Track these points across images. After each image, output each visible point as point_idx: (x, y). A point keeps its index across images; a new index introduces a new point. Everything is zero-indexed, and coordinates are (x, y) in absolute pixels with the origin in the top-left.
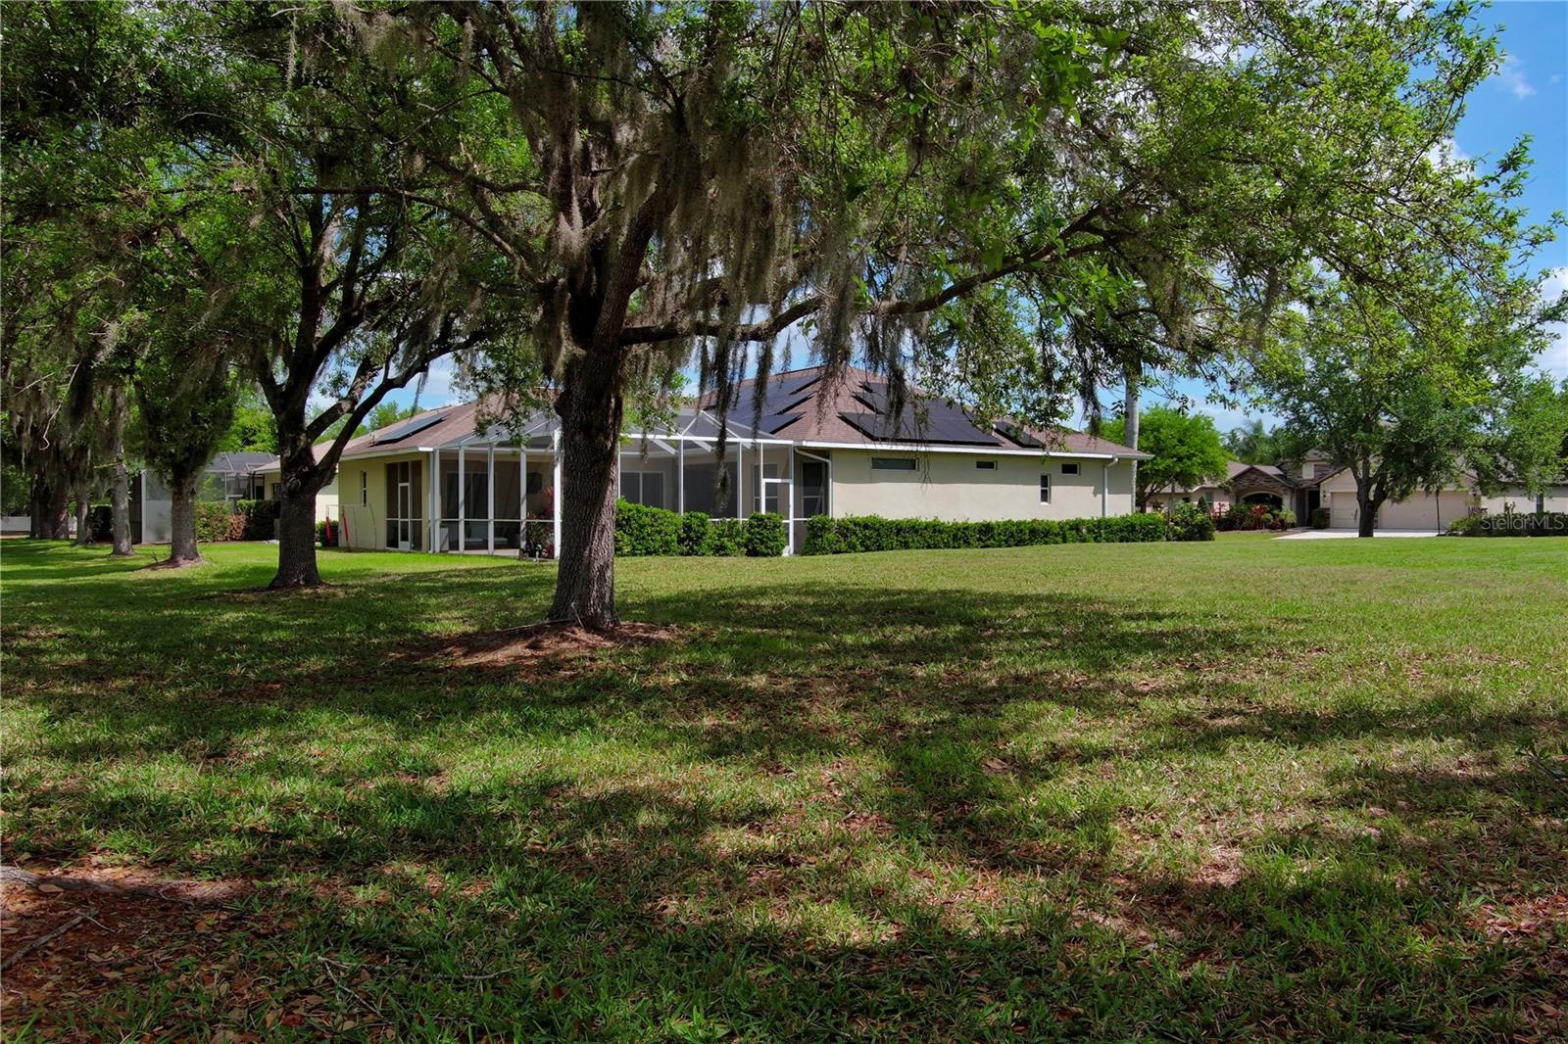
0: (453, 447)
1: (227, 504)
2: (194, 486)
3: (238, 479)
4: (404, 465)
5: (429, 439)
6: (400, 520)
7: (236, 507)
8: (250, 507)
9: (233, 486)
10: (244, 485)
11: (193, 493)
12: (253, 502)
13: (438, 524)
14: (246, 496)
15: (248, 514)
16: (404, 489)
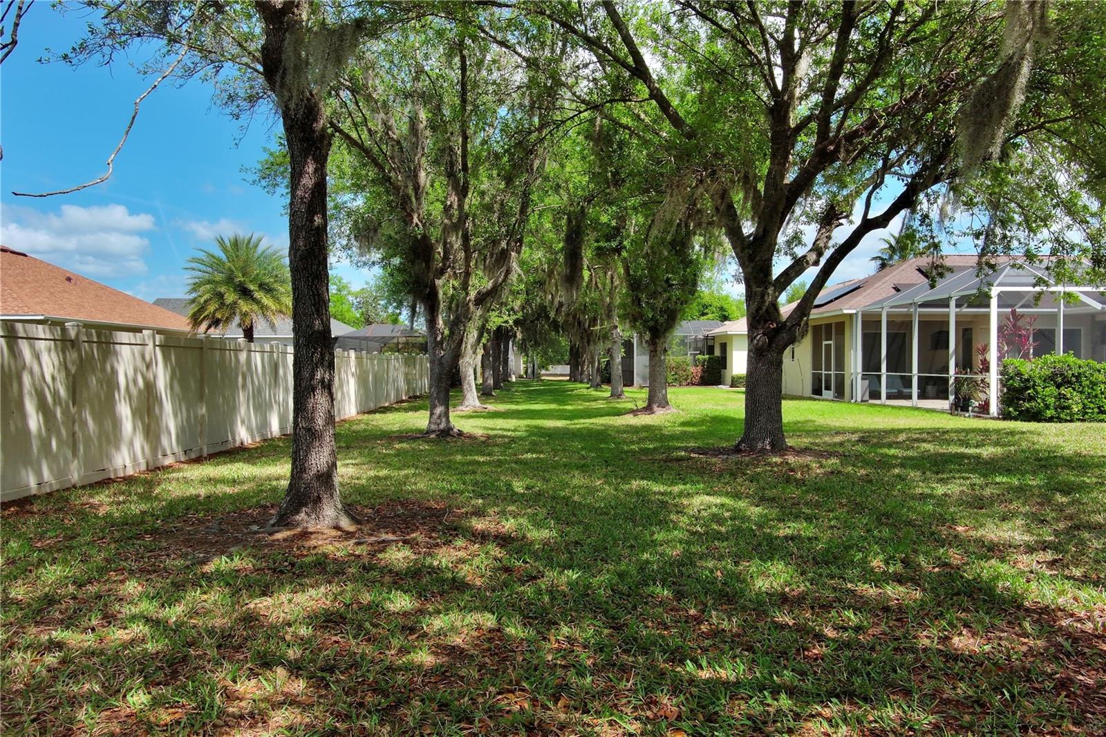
0: (875, 309)
1: (689, 358)
2: (666, 345)
3: (696, 340)
4: (829, 326)
5: (852, 303)
6: (824, 372)
7: (695, 360)
8: (705, 360)
9: (693, 346)
10: (700, 345)
11: (665, 351)
12: (707, 357)
13: (860, 377)
14: (702, 353)
15: (703, 366)
16: (828, 347)
